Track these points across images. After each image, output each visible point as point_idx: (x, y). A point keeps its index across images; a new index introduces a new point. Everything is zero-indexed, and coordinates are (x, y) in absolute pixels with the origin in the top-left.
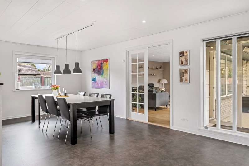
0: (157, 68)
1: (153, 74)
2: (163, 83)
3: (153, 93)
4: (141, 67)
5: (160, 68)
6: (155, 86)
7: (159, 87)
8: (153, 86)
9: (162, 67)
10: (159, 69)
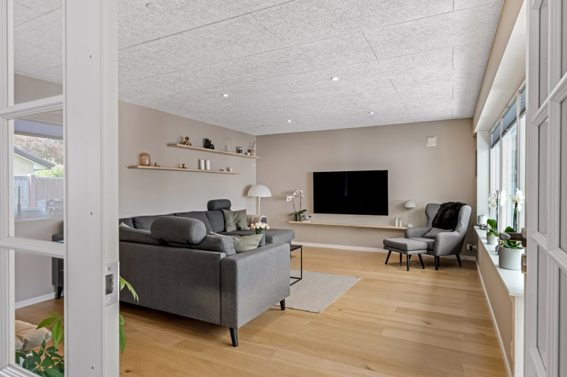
0: (239, 151)
1: (228, 170)
2: (257, 198)
3: (223, 255)
4: (184, 143)
5: (249, 151)
6: (233, 209)
7: (245, 211)
8: (228, 208)
9: (255, 149)
10: (246, 154)
